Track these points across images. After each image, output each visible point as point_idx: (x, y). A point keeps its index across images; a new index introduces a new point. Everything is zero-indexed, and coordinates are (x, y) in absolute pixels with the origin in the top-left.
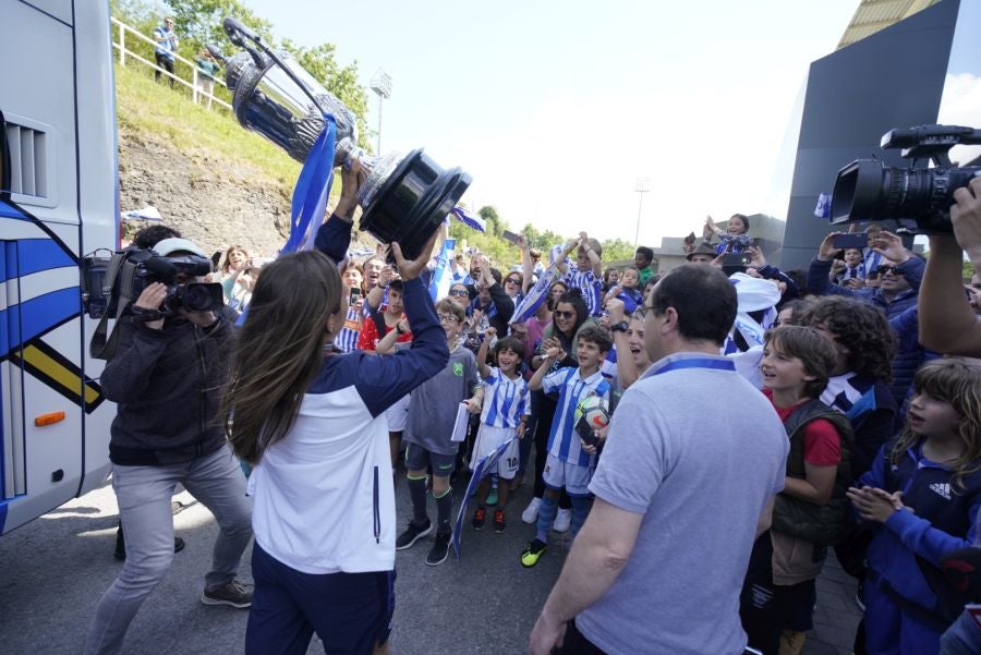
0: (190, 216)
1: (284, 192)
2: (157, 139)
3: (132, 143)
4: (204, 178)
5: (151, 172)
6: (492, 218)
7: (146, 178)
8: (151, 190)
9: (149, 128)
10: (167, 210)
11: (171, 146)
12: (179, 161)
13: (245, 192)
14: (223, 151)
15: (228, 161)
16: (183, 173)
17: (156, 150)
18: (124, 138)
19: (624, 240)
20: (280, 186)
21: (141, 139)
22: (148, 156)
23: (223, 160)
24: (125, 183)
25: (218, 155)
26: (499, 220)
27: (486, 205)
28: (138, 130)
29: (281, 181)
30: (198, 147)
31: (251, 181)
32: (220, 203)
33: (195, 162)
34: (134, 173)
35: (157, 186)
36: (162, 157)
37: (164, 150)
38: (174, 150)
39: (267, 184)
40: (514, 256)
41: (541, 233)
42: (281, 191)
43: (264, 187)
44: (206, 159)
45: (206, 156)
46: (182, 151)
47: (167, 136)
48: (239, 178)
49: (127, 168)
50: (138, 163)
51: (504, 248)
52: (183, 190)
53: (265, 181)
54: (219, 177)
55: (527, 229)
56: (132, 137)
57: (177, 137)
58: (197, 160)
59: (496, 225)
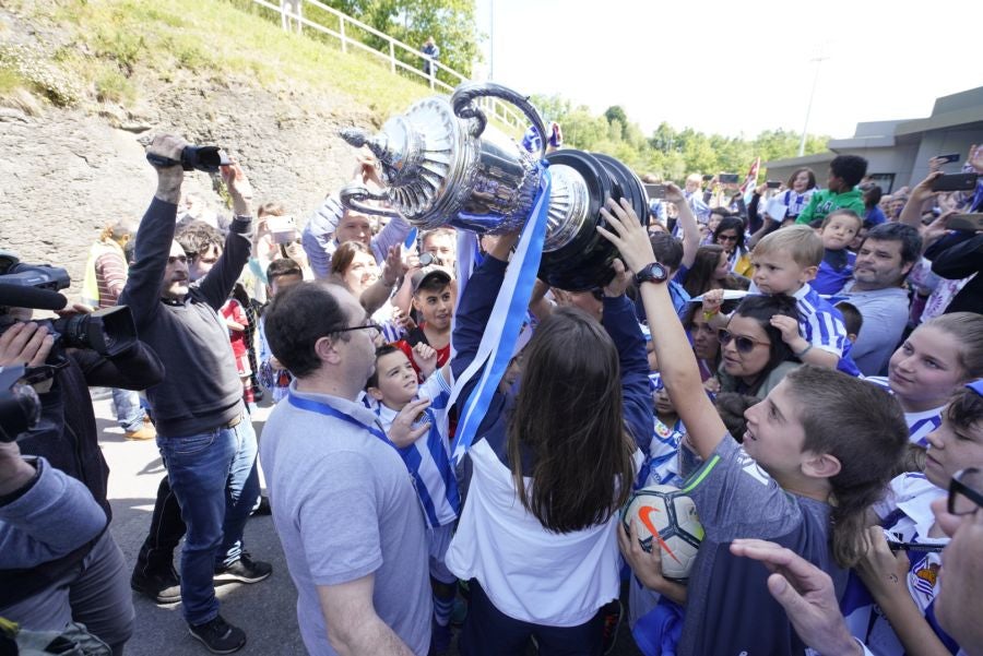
0: (280, 161)
1: (377, 121)
2: (240, 77)
3: (217, 86)
4: (290, 115)
5: (236, 116)
6: (620, 119)
7: (233, 124)
8: (239, 137)
9: (232, 65)
10: (257, 157)
11: (254, 82)
12: (264, 99)
13: (334, 126)
14: (310, 81)
15: (315, 92)
16: (269, 113)
17: (240, 91)
18: (208, 81)
19: (787, 130)
20: (373, 114)
21: (226, 80)
22: (233, 98)
23: (310, 91)
24: (213, 132)
25: (304, 87)
26: (627, 120)
27: (613, 105)
28: (221, 69)
29: (372, 107)
30: (283, 80)
31: (339, 112)
32: (310, 142)
33: (280, 99)
34: (221, 120)
35: (245, 132)
36: (247, 97)
37: (248, 89)
38: (258, 87)
39: (357, 114)
40: (645, 161)
41: (679, 131)
42: (373, 120)
43: (354, 118)
44: (292, 94)
45: (292, 89)
46: (267, 88)
47: (252, 72)
48: (327, 110)
49: (213, 116)
50: (224, 108)
51: (634, 153)
52: (270, 133)
53: (354, 111)
54: (306, 113)
55: (661, 128)
56: (215, 80)
57: (261, 71)
58: (282, 95)
59: (624, 127)
